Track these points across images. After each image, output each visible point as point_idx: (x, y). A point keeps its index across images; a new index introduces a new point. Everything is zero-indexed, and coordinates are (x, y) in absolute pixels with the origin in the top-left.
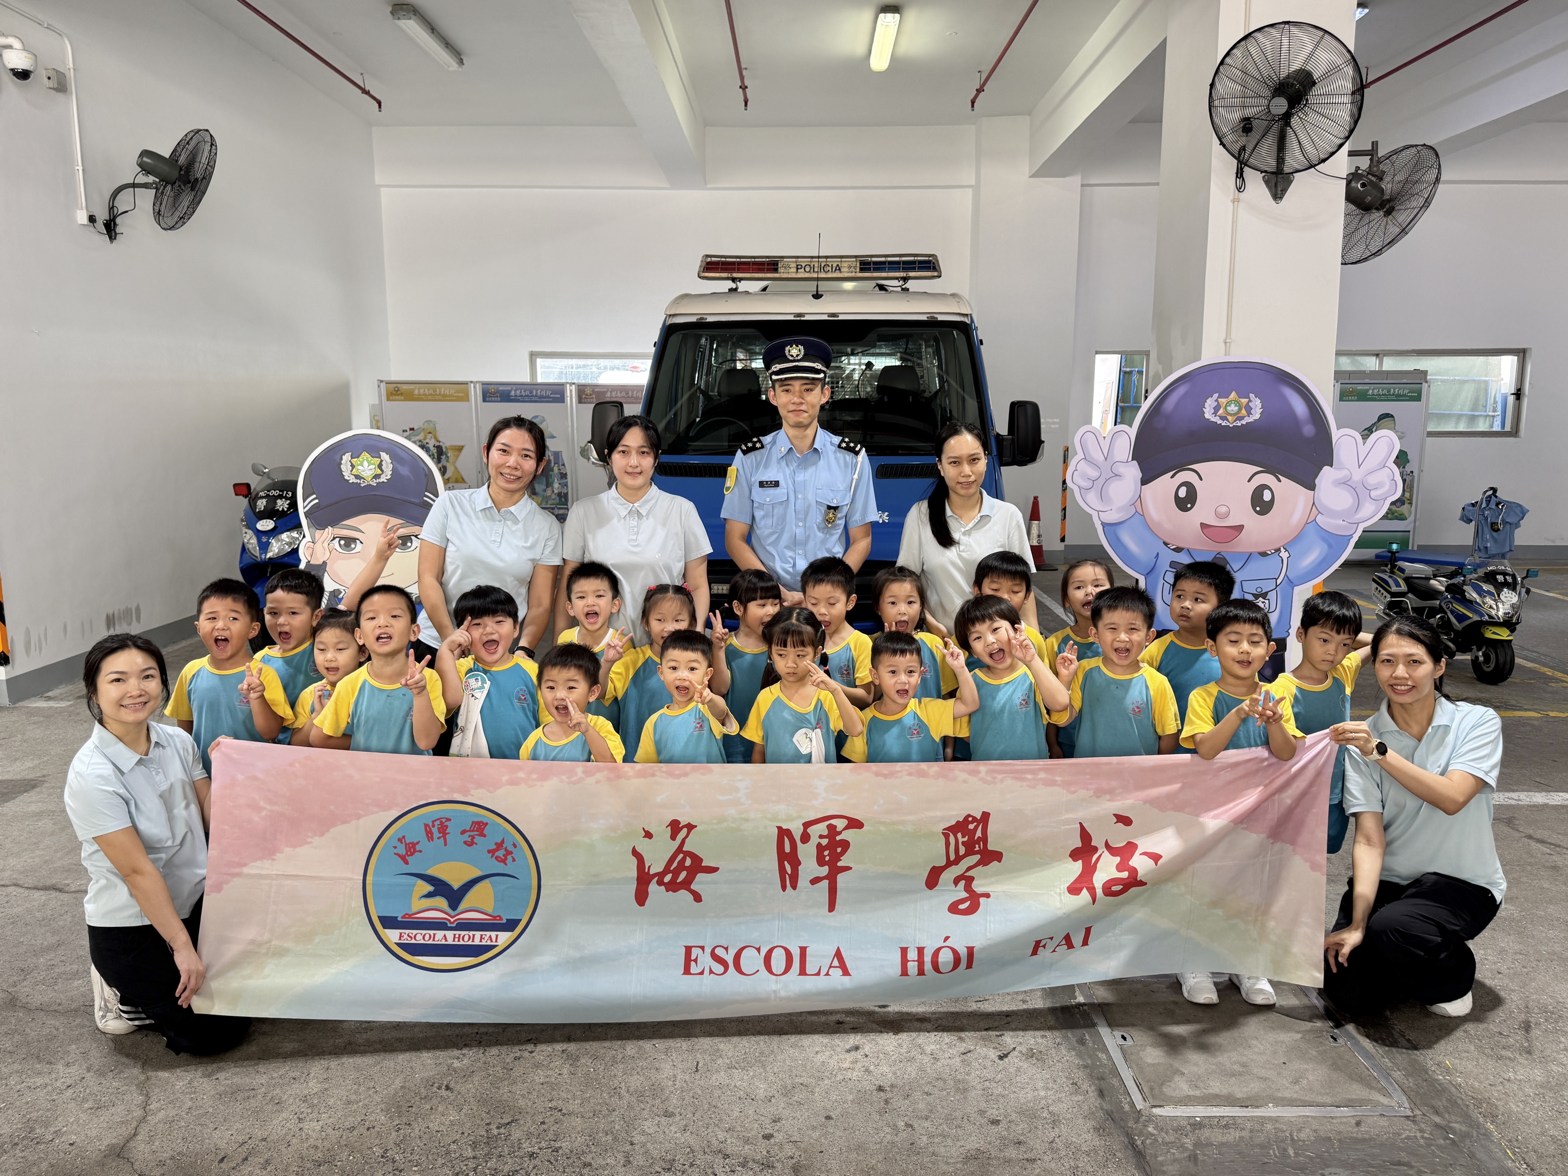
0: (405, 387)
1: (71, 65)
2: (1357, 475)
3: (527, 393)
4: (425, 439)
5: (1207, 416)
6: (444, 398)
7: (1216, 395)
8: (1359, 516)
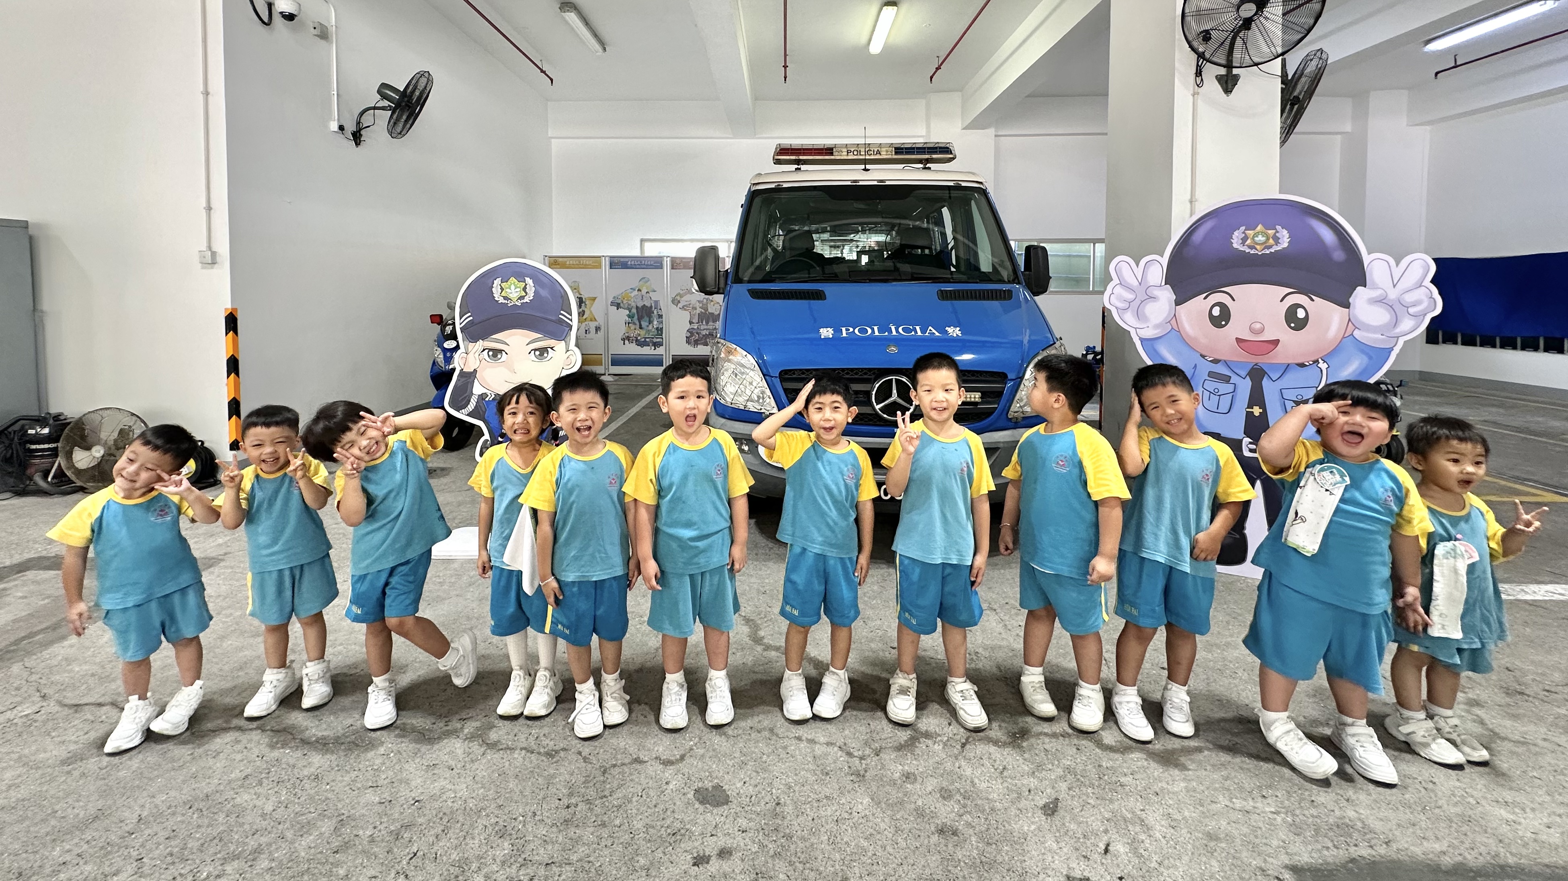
0: (560, 259)
1: (333, 23)
2: (1393, 294)
3: (639, 263)
5: (1235, 246)
6: (585, 267)
7: (1243, 228)
8: (1398, 330)
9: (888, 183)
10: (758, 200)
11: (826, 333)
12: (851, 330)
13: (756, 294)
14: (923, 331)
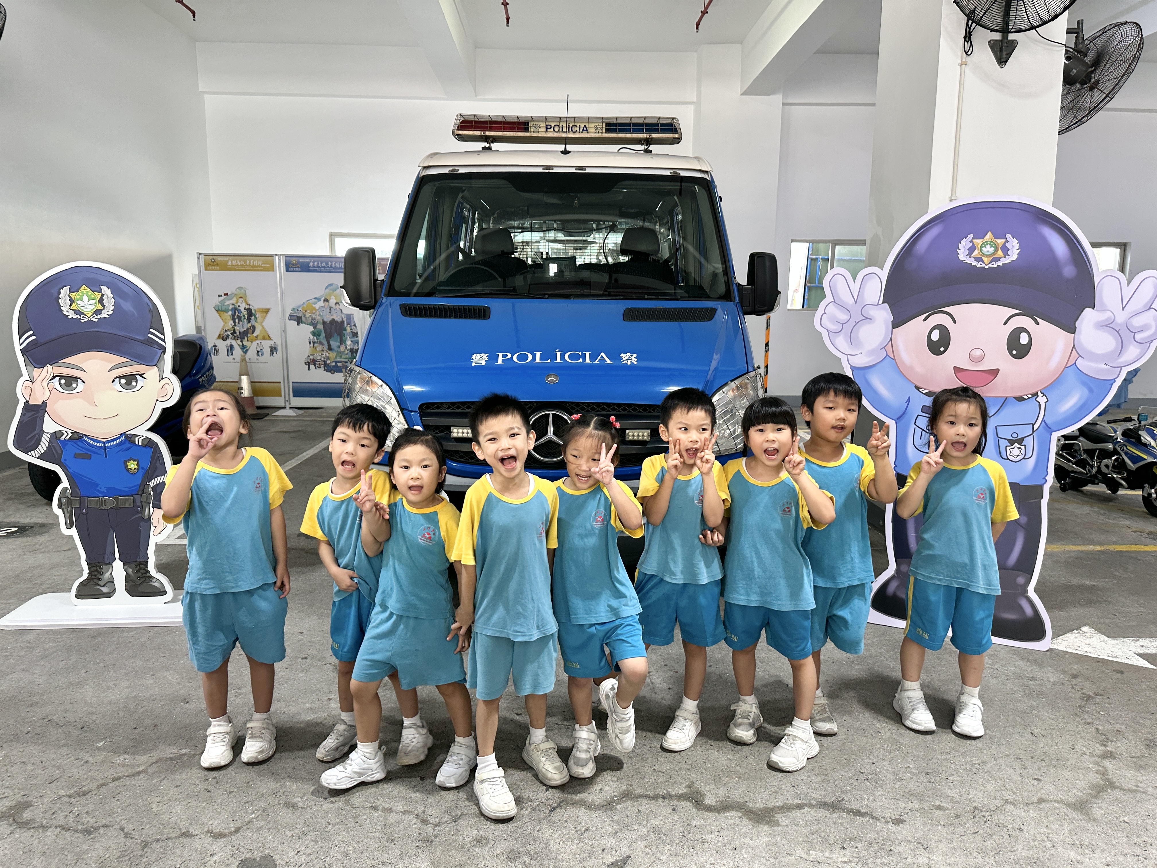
0: (220, 259)
2: (1121, 317)
3: (324, 264)
4: (237, 303)
5: (961, 257)
6: (254, 268)
7: (971, 236)
8: (1123, 359)
9: (588, 171)
10: (428, 190)
11: (479, 359)
12: (509, 355)
13: (409, 311)
14: (593, 357)
